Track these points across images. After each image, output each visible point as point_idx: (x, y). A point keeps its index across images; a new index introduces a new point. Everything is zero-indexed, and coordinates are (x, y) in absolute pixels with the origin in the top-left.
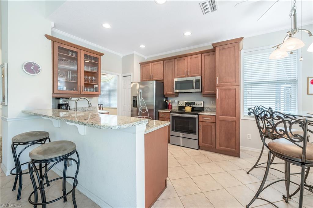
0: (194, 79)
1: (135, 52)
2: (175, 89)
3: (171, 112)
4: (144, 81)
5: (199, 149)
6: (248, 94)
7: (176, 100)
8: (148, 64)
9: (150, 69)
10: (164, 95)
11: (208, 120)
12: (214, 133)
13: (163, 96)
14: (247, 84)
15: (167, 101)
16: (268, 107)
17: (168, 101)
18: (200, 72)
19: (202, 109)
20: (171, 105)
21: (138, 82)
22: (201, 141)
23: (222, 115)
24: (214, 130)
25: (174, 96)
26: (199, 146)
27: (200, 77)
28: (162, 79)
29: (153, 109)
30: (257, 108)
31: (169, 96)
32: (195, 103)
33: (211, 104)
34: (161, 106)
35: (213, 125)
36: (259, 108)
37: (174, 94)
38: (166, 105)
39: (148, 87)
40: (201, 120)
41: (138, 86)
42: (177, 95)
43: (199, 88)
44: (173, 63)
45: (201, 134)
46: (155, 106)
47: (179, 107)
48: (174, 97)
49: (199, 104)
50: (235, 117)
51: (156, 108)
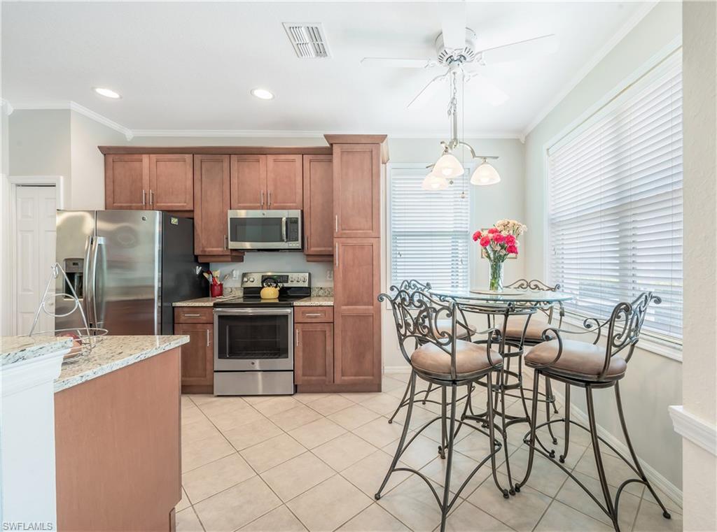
0: (284, 215)
1: (74, 106)
2: (231, 241)
3: (216, 305)
4: (121, 208)
5: (296, 391)
6: (399, 256)
7: (237, 270)
8: (136, 157)
9: (146, 172)
10: (196, 257)
11: (316, 317)
12: (329, 348)
13: (193, 258)
14: (397, 235)
15: (206, 275)
16: (424, 283)
17: (209, 273)
18: (299, 198)
19: (305, 292)
20: (221, 285)
21: (91, 212)
22: (299, 372)
23: (347, 305)
24: (329, 342)
25: (230, 259)
26: (296, 387)
27: (300, 211)
28: (190, 207)
29: (153, 300)
30: (406, 286)
31: (213, 259)
32: (288, 276)
33: (328, 279)
34: (186, 289)
35: (327, 328)
36: (409, 283)
37: (229, 253)
38: (203, 285)
39: (131, 231)
40: (299, 319)
41: (89, 224)
42: (238, 256)
43: (298, 240)
44: (226, 164)
45: (300, 354)
46: (162, 289)
47: (245, 288)
48: (229, 262)
49: (297, 279)
50: (372, 307)
51: (162, 297)
